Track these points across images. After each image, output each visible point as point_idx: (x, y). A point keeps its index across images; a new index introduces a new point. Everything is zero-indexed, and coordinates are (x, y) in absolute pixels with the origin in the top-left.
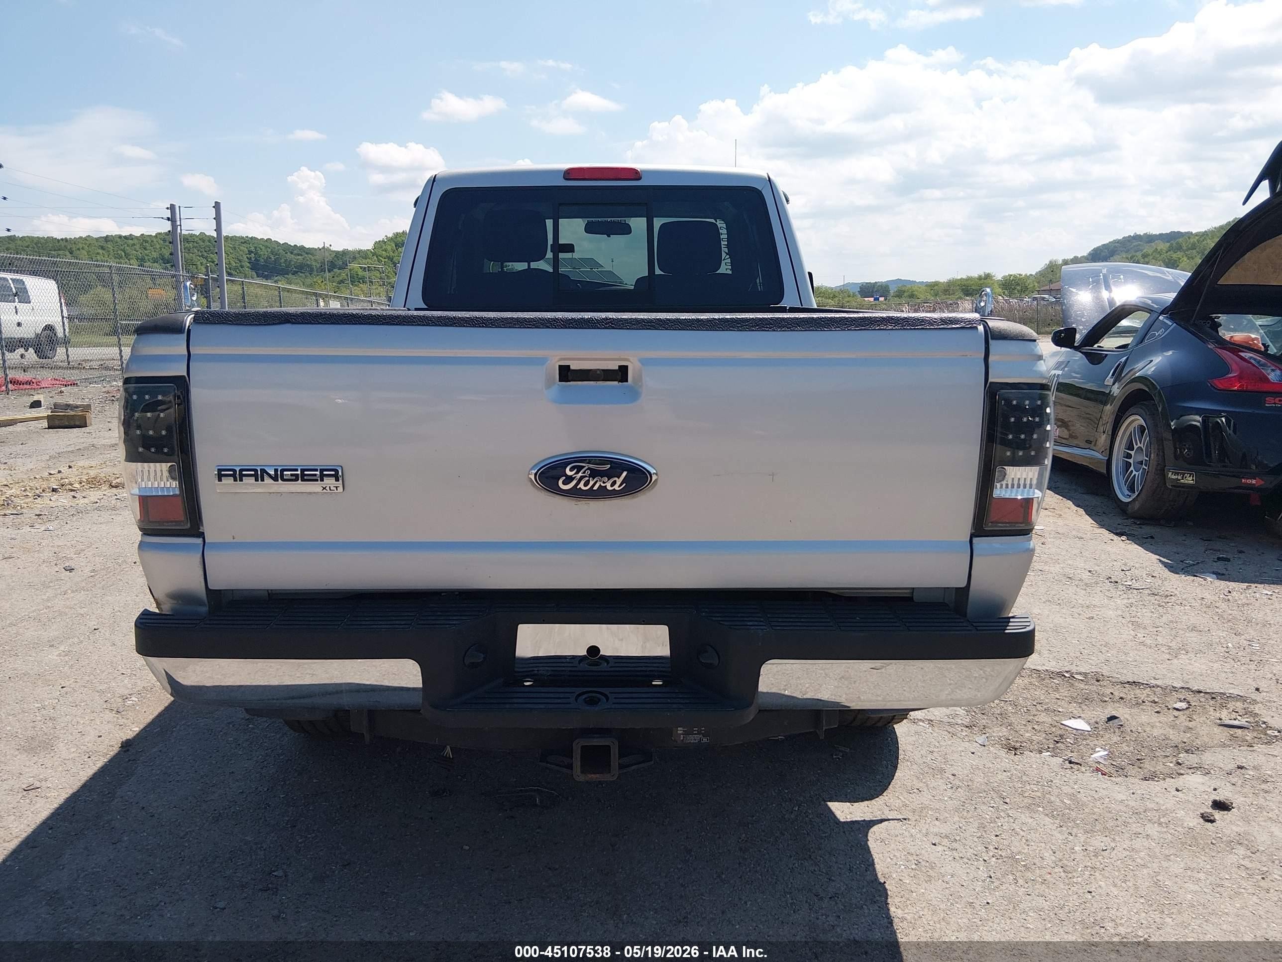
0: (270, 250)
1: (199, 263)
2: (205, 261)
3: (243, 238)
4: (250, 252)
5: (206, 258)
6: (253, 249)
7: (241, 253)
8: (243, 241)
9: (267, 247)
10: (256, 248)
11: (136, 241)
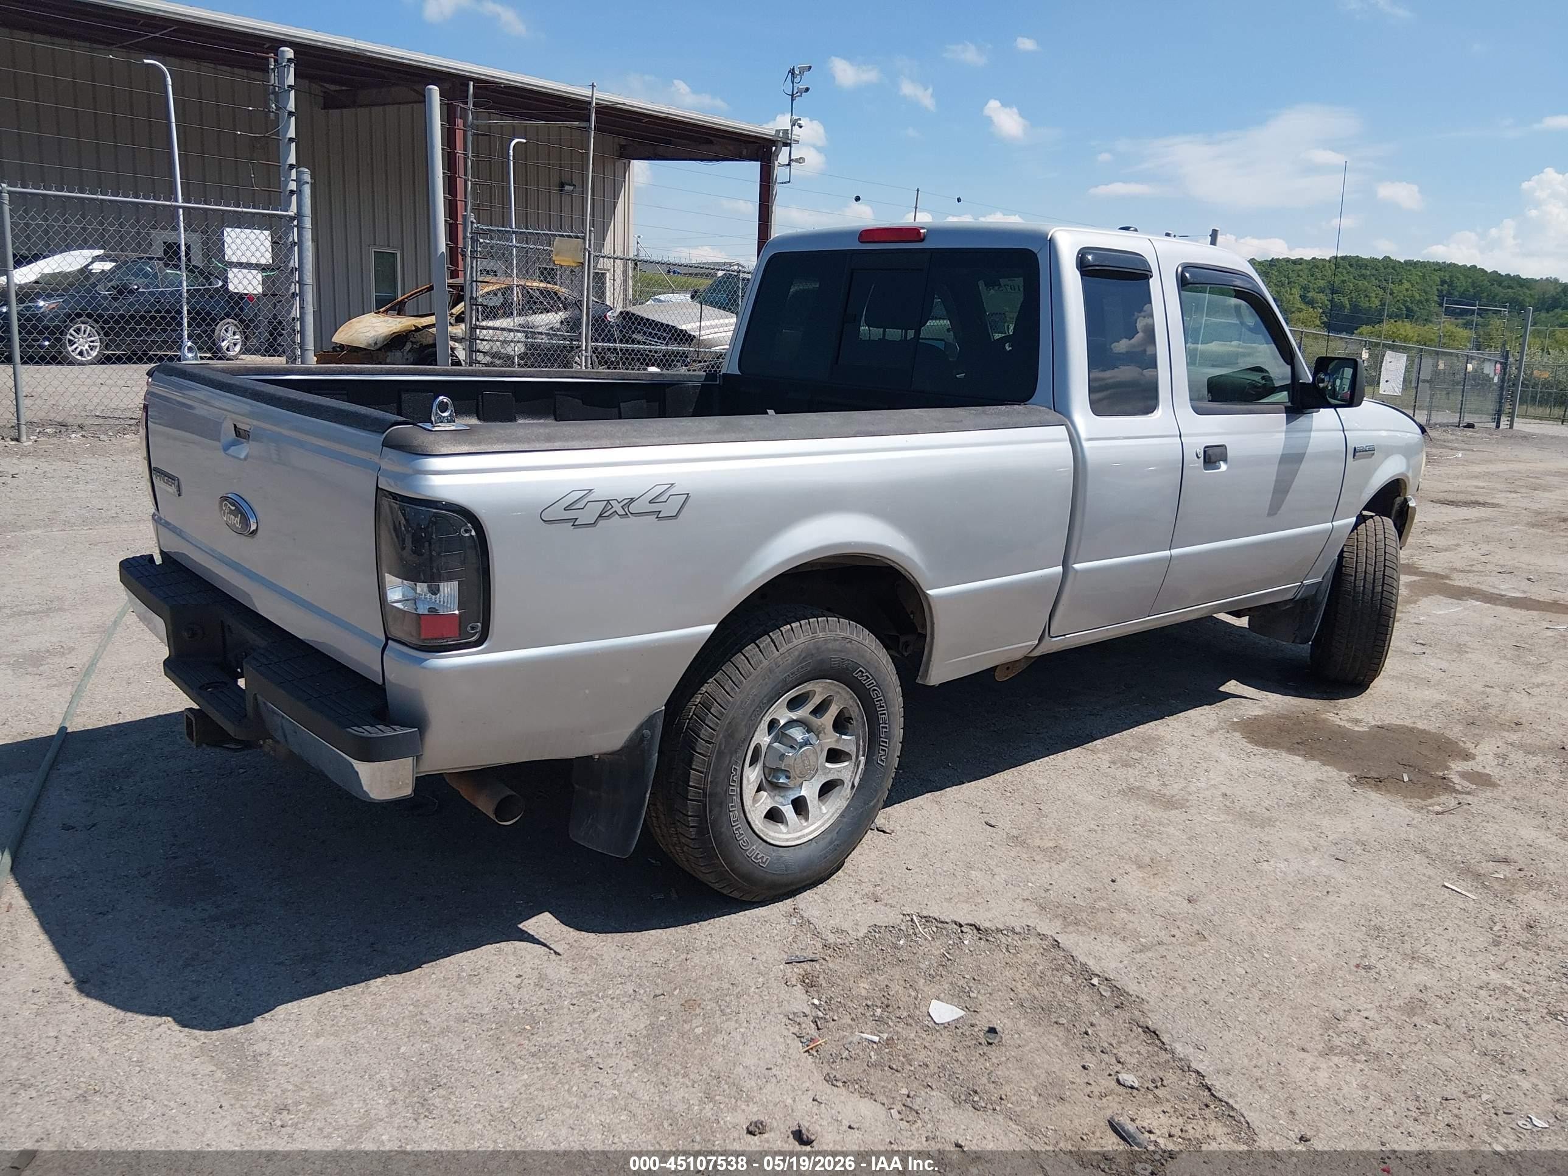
0: (1470, 280)
1: (1373, 295)
2: (1381, 292)
3: (1438, 264)
4: (1443, 282)
5: (1384, 289)
6: (1447, 279)
7: (1431, 283)
8: (1437, 268)
9: (1466, 277)
10: (1451, 277)
11: (1304, 266)
